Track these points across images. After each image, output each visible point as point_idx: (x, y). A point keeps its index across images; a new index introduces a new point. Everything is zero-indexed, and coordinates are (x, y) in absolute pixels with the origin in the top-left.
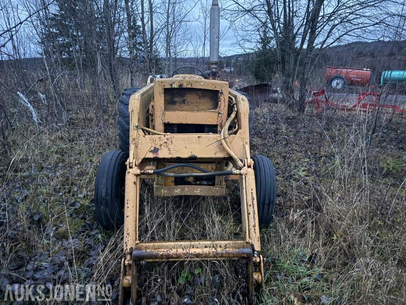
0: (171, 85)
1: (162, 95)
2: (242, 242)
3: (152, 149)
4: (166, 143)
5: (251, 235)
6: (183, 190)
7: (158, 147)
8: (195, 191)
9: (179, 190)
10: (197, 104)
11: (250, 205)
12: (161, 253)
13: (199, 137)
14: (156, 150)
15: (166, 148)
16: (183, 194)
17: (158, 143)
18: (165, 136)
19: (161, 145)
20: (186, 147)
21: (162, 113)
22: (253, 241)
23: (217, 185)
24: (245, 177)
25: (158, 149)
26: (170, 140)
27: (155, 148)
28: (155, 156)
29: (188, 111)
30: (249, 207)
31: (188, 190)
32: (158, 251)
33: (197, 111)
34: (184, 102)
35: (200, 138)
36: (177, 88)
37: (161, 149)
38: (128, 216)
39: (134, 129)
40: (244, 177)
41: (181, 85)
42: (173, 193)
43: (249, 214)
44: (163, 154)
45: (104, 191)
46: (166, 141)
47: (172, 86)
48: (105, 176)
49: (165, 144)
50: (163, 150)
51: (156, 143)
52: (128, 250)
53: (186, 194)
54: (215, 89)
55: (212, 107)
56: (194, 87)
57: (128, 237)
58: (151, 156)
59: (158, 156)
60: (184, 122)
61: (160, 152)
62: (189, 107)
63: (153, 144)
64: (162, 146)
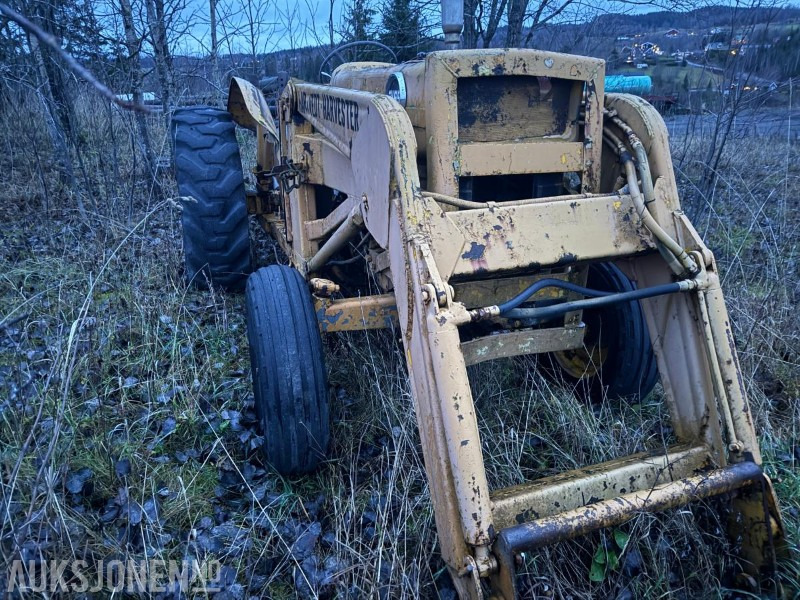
0: (476, 67)
1: (451, 98)
2: (699, 449)
3: (468, 248)
4: (497, 228)
5: (741, 432)
6: (493, 346)
7: (481, 241)
8: (520, 346)
9: (486, 348)
10: (522, 122)
11: (729, 362)
12: (575, 523)
13: (573, 205)
14: (476, 252)
15: (500, 242)
16: (492, 357)
17: (480, 229)
18: (492, 210)
19: (487, 237)
20: (547, 236)
21: (453, 147)
22: (747, 445)
23: (570, 322)
24: (705, 294)
25: (482, 247)
26: (507, 220)
27: (474, 244)
28: (477, 267)
29: (502, 140)
30: (725, 366)
31: (505, 346)
32: (566, 520)
33: (522, 139)
34: (493, 117)
35: (577, 209)
36: (490, 77)
37: (490, 248)
38: (464, 443)
39: (414, 198)
40: (701, 294)
41: (500, 68)
42: (473, 357)
43: (728, 383)
44: (497, 259)
45: (296, 379)
46: (498, 222)
47: (477, 72)
48: (291, 339)
49: (496, 232)
50: (493, 247)
51: (475, 231)
52: (486, 534)
53: (500, 355)
54: (576, 78)
55: (555, 128)
56: (530, 73)
57: (477, 499)
58: (468, 267)
59: (484, 267)
60: (505, 172)
61: (487, 255)
62: (505, 129)
63: (468, 235)
64: (491, 238)
